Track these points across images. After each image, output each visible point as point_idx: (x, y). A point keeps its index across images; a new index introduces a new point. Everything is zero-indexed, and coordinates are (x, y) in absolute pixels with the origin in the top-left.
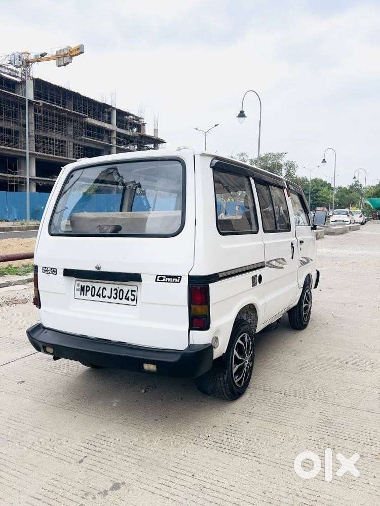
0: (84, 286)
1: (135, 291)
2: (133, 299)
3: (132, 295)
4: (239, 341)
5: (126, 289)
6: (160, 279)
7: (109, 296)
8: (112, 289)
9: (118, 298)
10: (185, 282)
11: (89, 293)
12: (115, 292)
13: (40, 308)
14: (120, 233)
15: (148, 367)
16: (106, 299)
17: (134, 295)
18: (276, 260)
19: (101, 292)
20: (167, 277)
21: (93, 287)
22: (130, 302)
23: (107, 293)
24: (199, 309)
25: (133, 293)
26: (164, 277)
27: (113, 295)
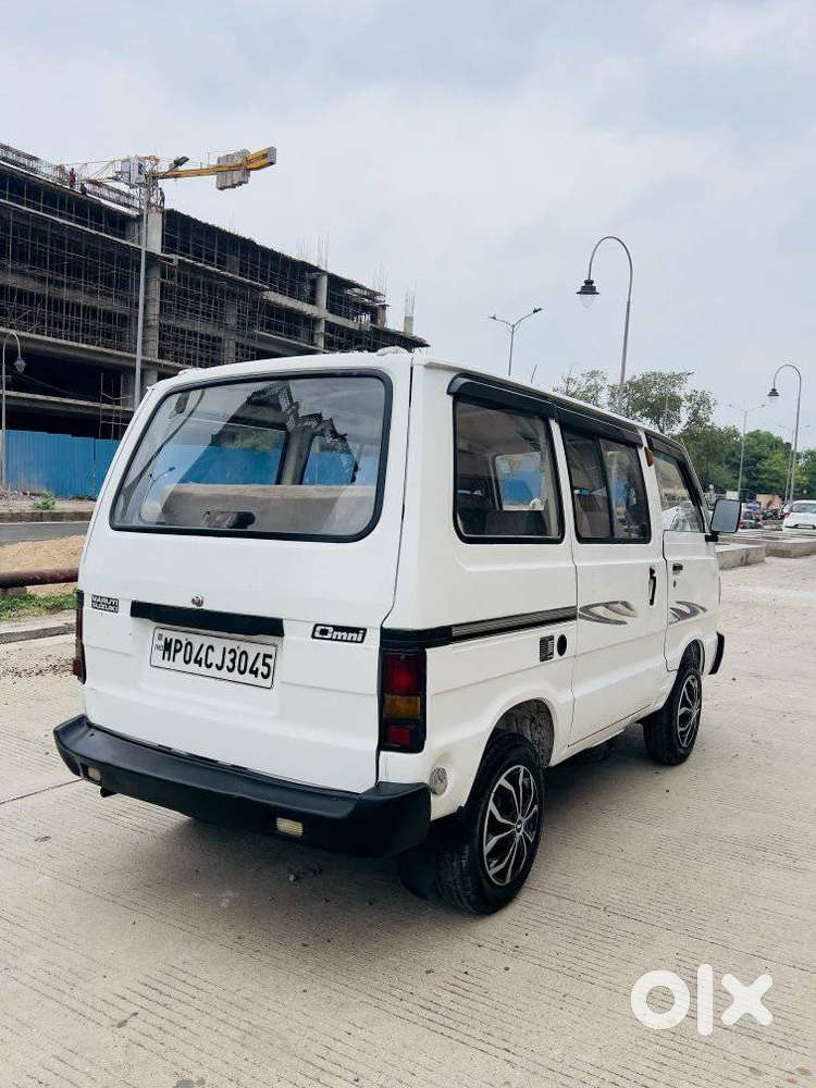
0: (171, 640)
1: (270, 657)
2: (265, 673)
3: (264, 664)
4: (502, 781)
5: (253, 650)
6: (322, 632)
7: (220, 664)
8: (225, 649)
9: (236, 669)
10: (373, 641)
11: (180, 656)
13: (84, 683)
14: (250, 528)
15: (286, 826)
16: (213, 671)
17: (268, 666)
18: (607, 605)
19: (202, 655)
20: (337, 628)
21: (189, 643)
22: (260, 680)
23: (215, 658)
24: (402, 704)
25: (268, 660)
26: (331, 629)
27: (228, 663)
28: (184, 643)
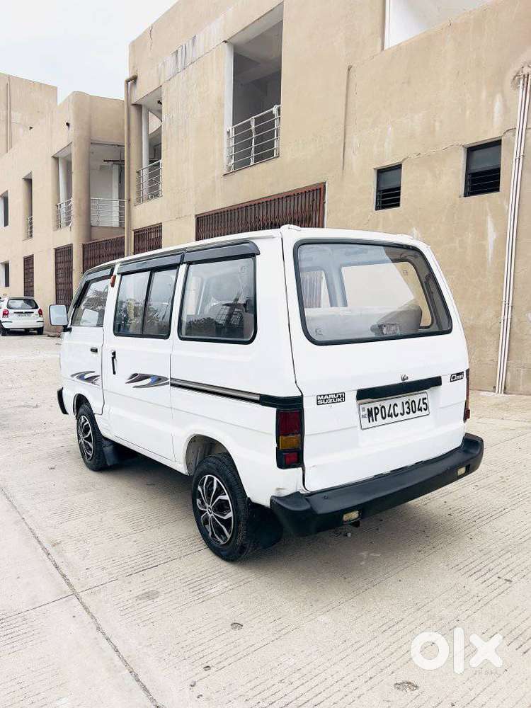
0: (372, 408)
1: (426, 399)
2: (425, 408)
3: (424, 403)
5: (417, 399)
6: (453, 378)
7: (402, 412)
8: (403, 403)
9: (411, 411)
11: (379, 416)
12: (407, 405)
16: (400, 417)
19: (392, 411)
20: (458, 374)
21: (383, 407)
23: (398, 410)
26: (455, 376)
28: (379, 408)
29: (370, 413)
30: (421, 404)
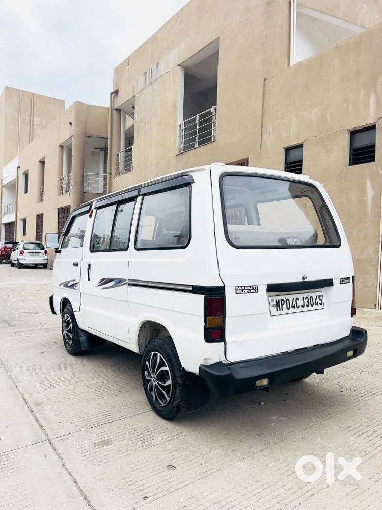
0: (279, 300)
1: (321, 296)
2: (321, 303)
5: (314, 295)
7: (303, 305)
11: (284, 307)
12: (307, 300)
15: (349, 354)
17: (321, 300)
19: (294, 303)
21: (288, 300)
22: (320, 306)
23: (300, 303)
25: (320, 298)
26: (344, 280)
27: (306, 303)
28: (285, 300)
29: (277, 303)
30: (318, 300)
